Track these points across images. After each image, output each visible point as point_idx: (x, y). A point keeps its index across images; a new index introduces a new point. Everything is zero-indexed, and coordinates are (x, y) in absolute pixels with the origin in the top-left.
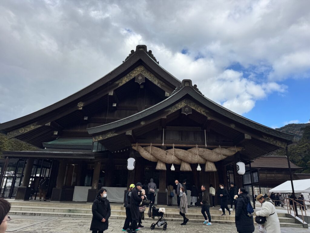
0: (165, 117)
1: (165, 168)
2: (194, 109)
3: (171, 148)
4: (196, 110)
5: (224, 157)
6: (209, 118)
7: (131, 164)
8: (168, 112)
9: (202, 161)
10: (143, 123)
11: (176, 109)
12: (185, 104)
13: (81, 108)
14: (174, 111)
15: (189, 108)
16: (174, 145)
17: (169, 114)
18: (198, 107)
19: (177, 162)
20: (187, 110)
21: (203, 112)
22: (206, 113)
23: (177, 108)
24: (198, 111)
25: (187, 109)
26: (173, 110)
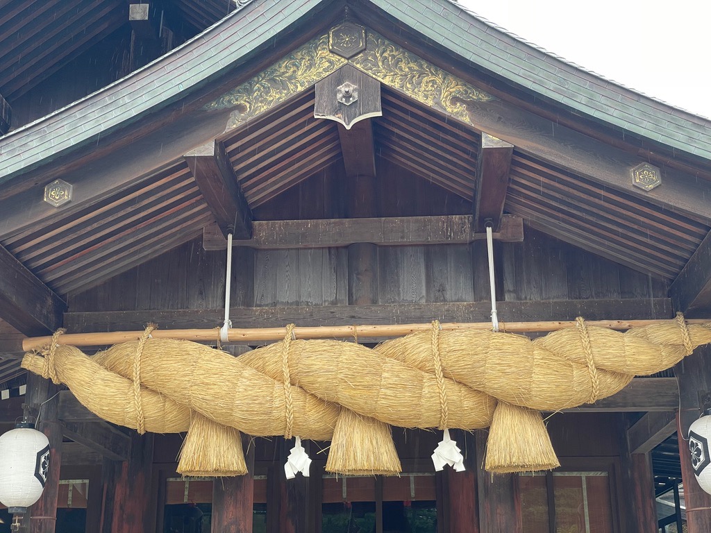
0: (208, 150)
2: (396, 85)
4: (409, 93)
8: (225, 113)
11: (277, 97)
12: (335, 58)
14: (264, 108)
15: (363, 81)
16: (292, 331)
17: (234, 124)
18: (421, 74)
20: (348, 96)
21: (455, 100)
22: (473, 106)
23: (285, 87)
24: (420, 99)
25: (347, 87)
26: (259, 102)
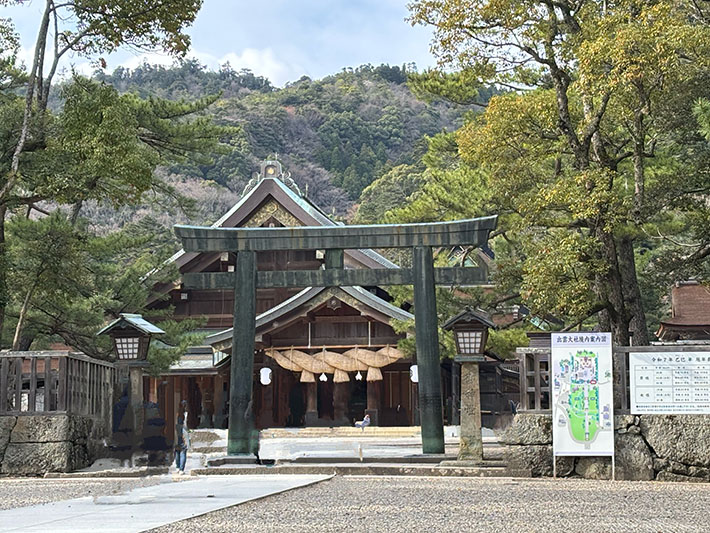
0: (305, 315)
1: (313, 380)
2: (343, 301)
3: (321, 350)
4: (346, 303)
5: (393, 361)
6: (363, 313)
7: (265, 376)
8: (308, 307)
9: (362, 368)
10: (276, 325)
11: (319, 303)
12: (331, 295)
13: (179, 287)
15: (337, 300)
16: (324, 347)
17: (311, 309)
18: (349, 298)
19: (329, 371)
21: (355, 305)
22: (360, 306)
23: (321, 301)
24: (348, 304)
25: (333, 302)
26: (316, 305)
